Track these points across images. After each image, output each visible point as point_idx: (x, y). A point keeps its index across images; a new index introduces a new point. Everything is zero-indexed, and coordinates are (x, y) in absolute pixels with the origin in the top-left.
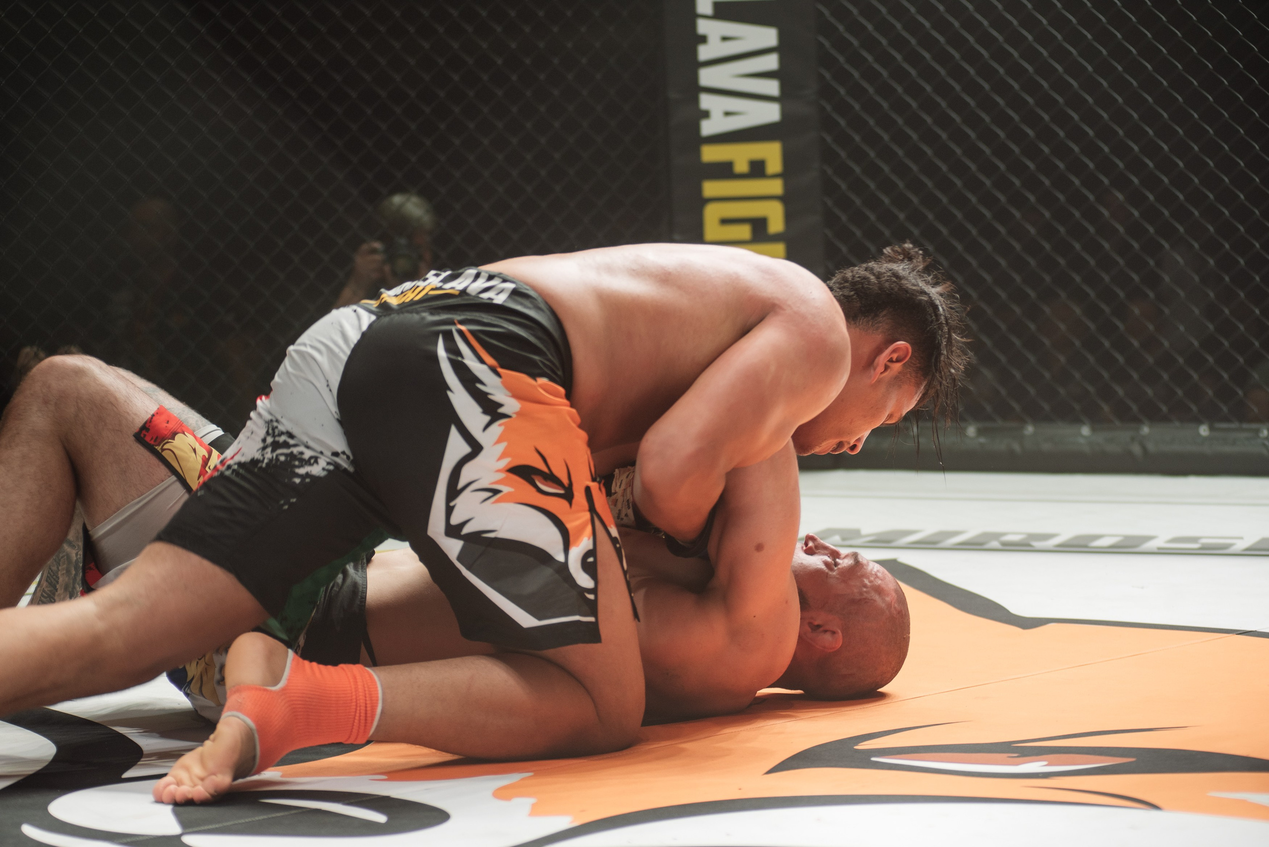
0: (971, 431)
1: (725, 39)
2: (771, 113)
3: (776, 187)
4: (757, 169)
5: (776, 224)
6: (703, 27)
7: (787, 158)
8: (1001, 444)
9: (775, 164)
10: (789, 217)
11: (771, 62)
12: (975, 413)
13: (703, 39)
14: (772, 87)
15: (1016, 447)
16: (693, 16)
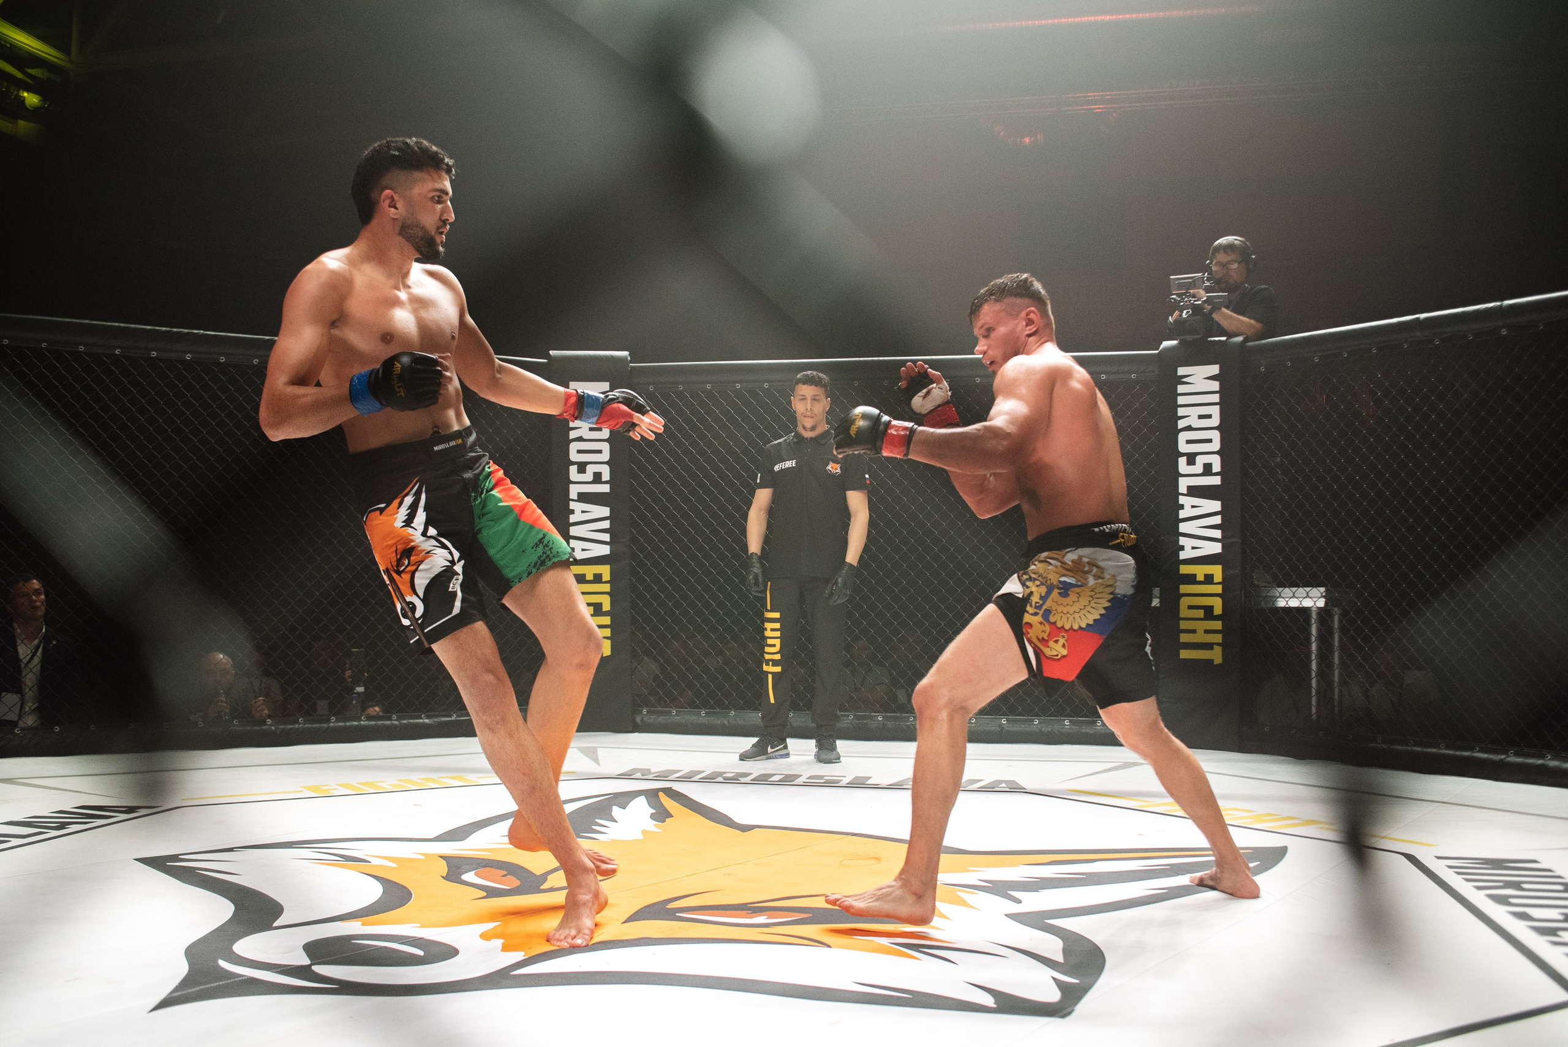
0: (703, 713)
1: (583, 512)
2: (605, 550)
3: (607, 588)
4: (598, 579)
5: (606, 607)
6: (573, 505)
7: (612, 573)
8: (716, 721)
9: (606, 577)
10: (612, 604)
11: (606, 524)
12: (705, 705)
13: (572, 512)
14: (606, 537)
15: (726, 722)
16: (568, 500)
